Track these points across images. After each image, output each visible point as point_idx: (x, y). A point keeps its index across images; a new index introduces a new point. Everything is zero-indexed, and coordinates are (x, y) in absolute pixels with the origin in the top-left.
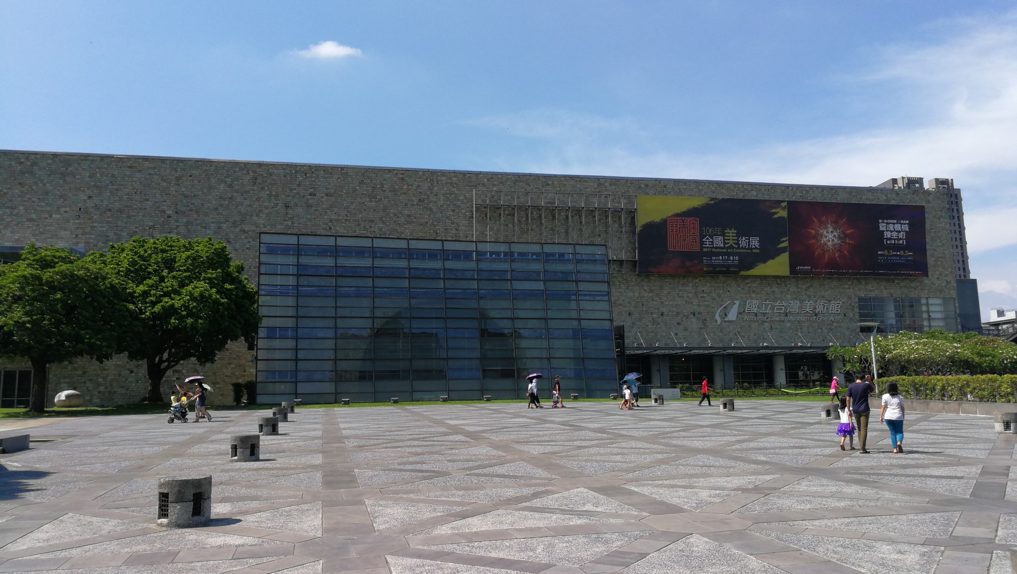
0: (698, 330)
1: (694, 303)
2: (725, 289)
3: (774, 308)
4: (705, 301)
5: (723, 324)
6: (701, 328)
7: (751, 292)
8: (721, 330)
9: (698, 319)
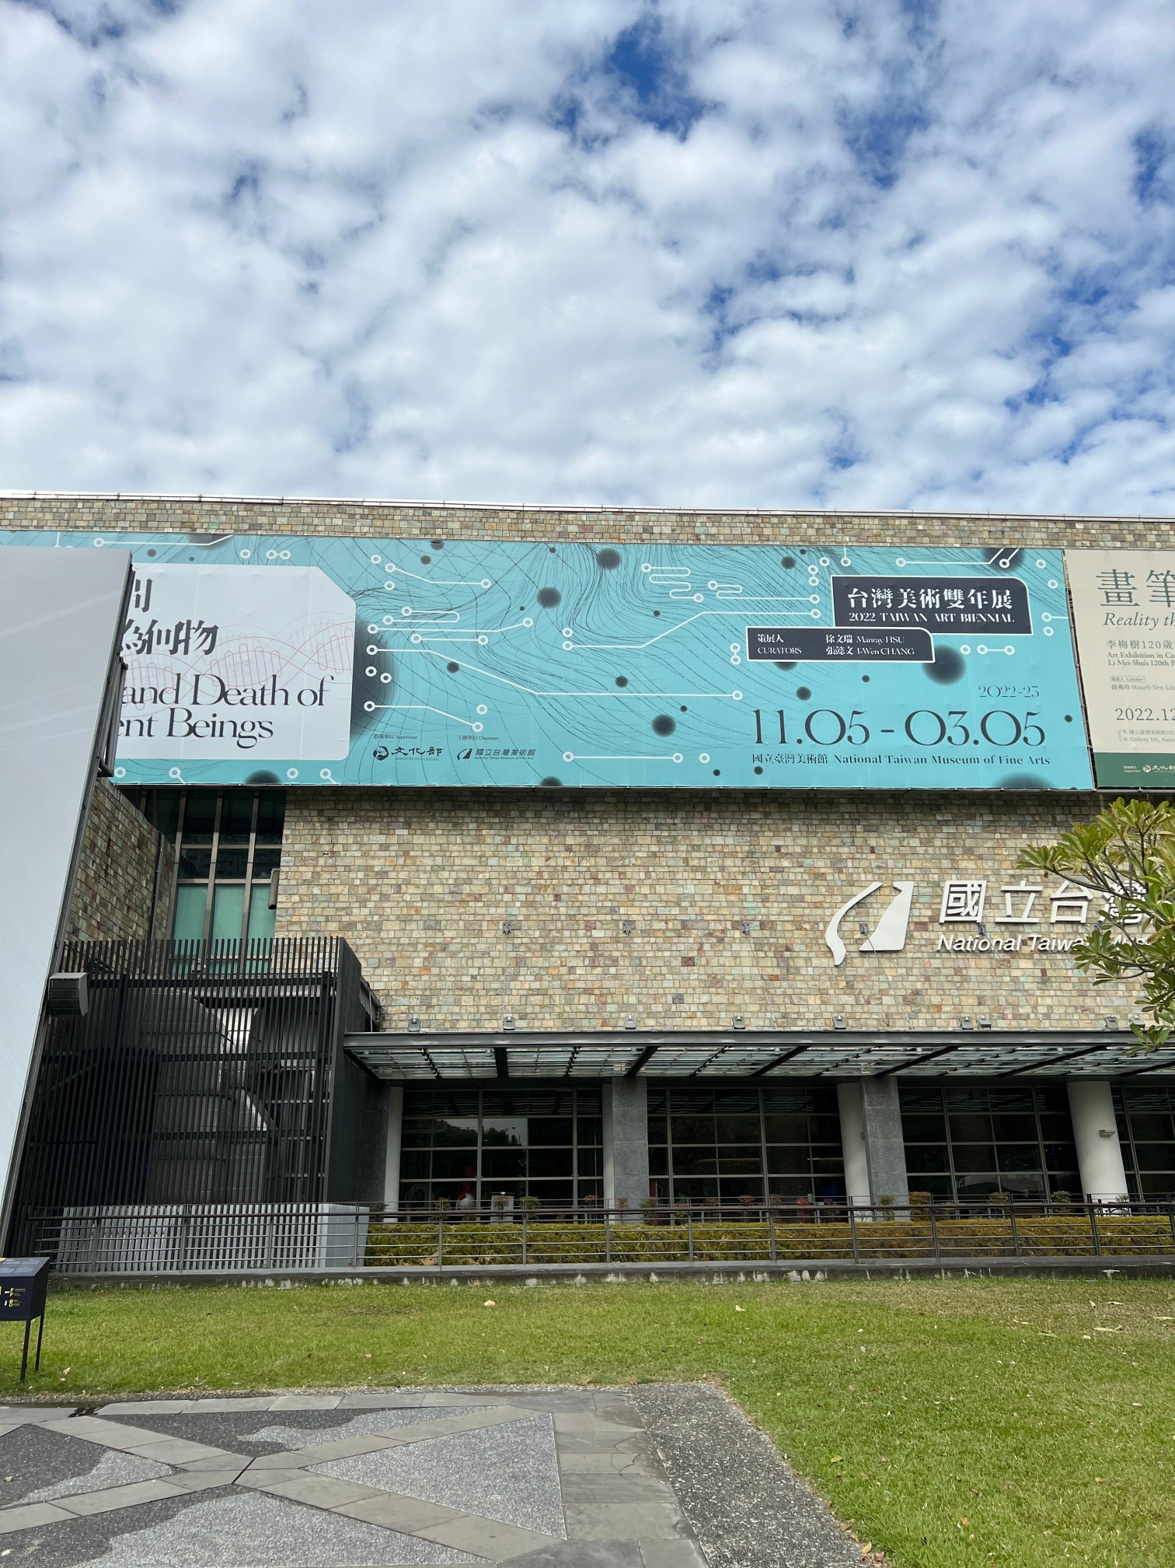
0: (760, 983)
1: (746, 890)
2: (859, 841)
3: (1047, 909)
4: (786, 883)
5: (857, 962)
6: (775, 978)
7: (959, 851)
8: (850, 986)
9: (759, 946)
